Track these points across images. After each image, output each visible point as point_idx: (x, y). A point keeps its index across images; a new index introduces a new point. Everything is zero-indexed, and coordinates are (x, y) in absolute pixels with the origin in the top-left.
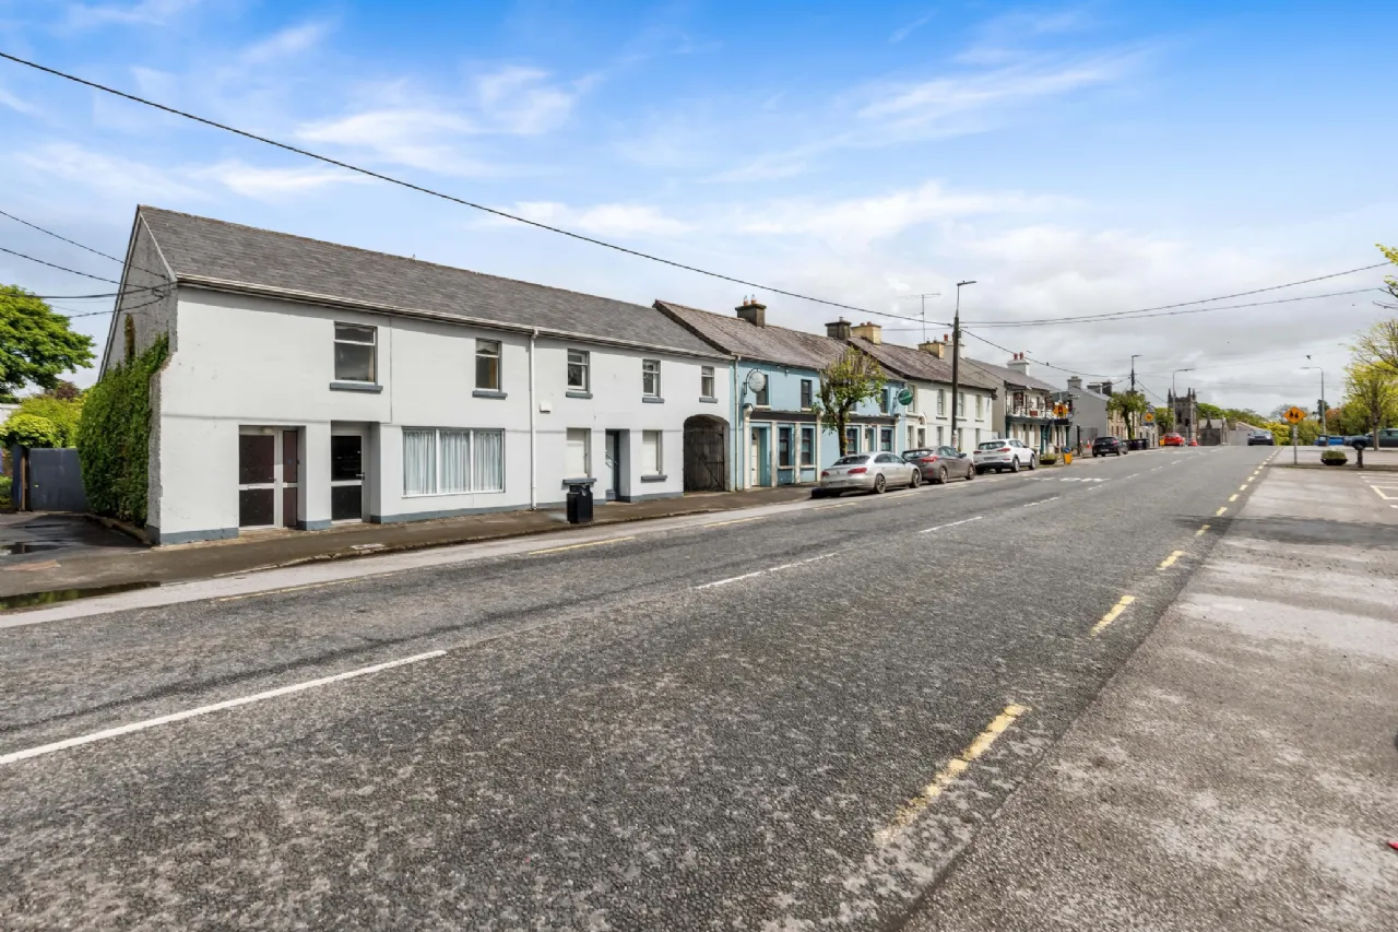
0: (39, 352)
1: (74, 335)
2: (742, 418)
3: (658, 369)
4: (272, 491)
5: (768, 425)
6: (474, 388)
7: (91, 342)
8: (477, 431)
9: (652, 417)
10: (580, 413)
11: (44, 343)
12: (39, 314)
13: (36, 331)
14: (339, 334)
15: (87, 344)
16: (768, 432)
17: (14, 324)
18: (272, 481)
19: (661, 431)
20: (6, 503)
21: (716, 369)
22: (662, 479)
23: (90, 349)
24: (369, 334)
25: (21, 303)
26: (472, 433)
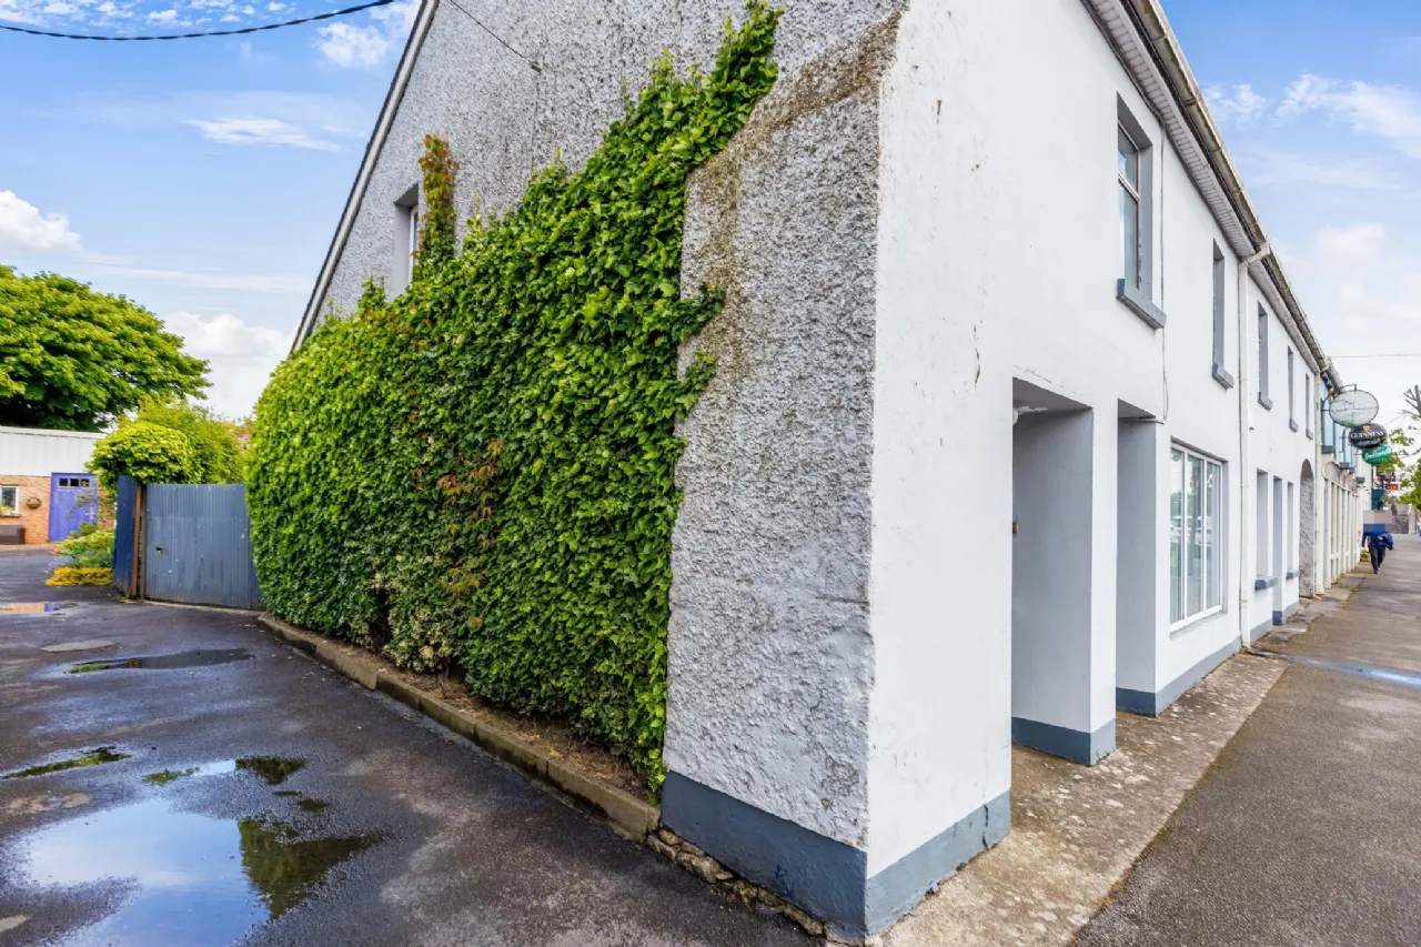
0: (146, 376)
1: (187, 358)
7: (206, 367)
11: (152, 365)
12: (149, 329)
13: (145, 349)
15: (201, 370)
17: (122, 337)
20: (103, 576)
23: (203, 375)
25: (131, 314)
26: (1205, 465)
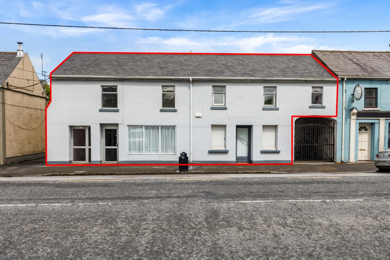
2: (349, 116)
3: (276, 91)
4: (85, 149)
5: (377, 121)
6: (161, 107)
8: (162, 127)
9: (270, 118)
10: (219, 117)
14: (104, 90)
16: (377, 126)
18: (85, 146)
19: (277, 126)
21: (324, 87)
22: (277, 152)
24: (114, 89)
26: (160, 127)
